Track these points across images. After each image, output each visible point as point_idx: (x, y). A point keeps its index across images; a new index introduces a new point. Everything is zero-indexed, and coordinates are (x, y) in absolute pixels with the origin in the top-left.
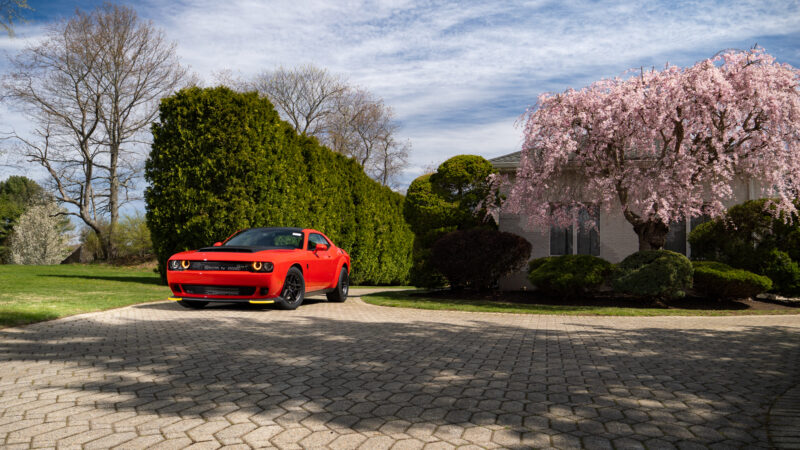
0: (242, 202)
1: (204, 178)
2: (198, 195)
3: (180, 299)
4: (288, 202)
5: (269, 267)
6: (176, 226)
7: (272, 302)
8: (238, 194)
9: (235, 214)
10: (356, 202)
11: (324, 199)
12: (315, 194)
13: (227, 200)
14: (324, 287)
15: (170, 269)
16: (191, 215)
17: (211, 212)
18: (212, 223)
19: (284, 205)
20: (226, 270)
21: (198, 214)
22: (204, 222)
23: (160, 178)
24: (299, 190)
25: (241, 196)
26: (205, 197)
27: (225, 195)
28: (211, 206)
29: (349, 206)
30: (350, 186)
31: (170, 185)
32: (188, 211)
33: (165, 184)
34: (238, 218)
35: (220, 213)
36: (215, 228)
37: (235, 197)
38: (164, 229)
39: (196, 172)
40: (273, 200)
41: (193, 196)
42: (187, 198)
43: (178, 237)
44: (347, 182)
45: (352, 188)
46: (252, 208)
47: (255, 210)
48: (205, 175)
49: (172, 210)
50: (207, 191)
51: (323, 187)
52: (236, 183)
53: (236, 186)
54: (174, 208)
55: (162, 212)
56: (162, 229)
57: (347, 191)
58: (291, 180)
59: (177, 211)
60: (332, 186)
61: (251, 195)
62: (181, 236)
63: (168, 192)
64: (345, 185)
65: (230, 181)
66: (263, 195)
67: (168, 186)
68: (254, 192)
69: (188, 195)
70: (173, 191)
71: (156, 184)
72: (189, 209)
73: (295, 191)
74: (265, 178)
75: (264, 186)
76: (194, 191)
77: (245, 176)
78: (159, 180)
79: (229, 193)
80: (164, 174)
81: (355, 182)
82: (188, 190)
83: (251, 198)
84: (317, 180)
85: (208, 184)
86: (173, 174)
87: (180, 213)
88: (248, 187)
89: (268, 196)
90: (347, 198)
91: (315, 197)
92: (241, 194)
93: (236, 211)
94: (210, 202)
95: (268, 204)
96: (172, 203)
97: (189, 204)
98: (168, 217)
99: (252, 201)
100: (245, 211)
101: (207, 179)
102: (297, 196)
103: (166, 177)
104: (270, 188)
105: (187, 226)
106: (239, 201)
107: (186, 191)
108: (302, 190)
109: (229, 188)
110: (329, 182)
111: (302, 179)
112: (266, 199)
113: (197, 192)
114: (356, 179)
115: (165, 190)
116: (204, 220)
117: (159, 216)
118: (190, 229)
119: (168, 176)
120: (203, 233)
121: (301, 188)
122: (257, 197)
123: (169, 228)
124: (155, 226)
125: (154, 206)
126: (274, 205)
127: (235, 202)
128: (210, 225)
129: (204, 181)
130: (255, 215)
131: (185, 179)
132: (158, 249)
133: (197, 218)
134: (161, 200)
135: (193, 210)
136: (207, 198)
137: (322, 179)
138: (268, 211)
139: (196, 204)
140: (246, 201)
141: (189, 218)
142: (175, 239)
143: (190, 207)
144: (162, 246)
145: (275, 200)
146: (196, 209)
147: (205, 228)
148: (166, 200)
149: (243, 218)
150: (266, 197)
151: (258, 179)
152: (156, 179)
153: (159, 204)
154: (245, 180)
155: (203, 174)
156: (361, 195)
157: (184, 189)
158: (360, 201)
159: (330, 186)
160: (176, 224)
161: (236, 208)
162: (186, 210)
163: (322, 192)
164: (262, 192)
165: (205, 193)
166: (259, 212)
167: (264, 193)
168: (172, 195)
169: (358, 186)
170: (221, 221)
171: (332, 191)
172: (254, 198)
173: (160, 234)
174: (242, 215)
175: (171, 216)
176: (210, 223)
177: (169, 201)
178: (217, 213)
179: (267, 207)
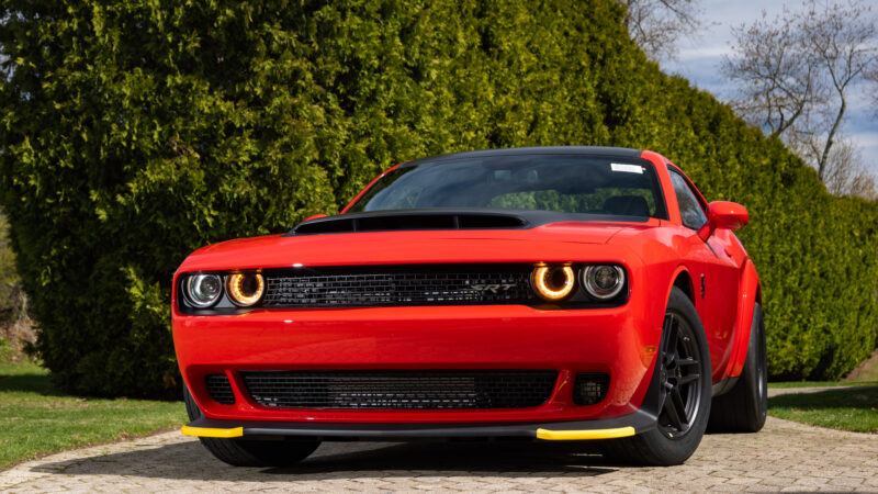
0: (304, 112)
1: (176, 31)
2: (161, 89)
3: (237, 432)
4: (436, 113)
5: (606, 281)
6: (94, 197)
7: (630, 431)
8: (292, 81)
9: (286, 148)
11: (527, 105)
13: (257, 104)
15: (185, 311)
16: (140, 159)
17: (207, 141)
18: (212, 183)
19: (427, 121)
20: (420, 302)
21: (165, 152)
22: (184, 178)
23: (33, 40)
25: (300, 91)
26: (183, 97)
27: (247, 89)
28: (204, 125)
29: (592, 131)
30: (592, 67)
31: (66, 61)
32: (129, 145)
33: (50, 61)
34: (295, 161)
35: (234, 149)
36: (220, 197)
37: (281, 94)
38: (54, 210)
39: (150, 14)
40: (396, 102)
41: (145, 96)
42: (126, 103)
43: (103, 233)
44: (585, 54)
45: (597, 76)
46: (336, 127)
47: (343, 134)
48: (180, 26)
49: (78, 144)
50: (189, 76)
51: (524, 70)
52: (283, 47)
53: (282, 56)
54: (84, 136)
55: (47, 154)
56: (48, 210)
57: (585, 86)
58: (440, 41)
59: (93, 147)
60: (544, 67)
61: (332, 84)
62: (109, 231)
63: (61, 86)
64: (579, 64)
65: (262, 41)
66: (368, 86)
67: (62, 65)
68: (340, 77)
69: (128, 93)
70: (78, 83)
71: (20, 61)
72: (134, 138)
73: (451, 78)
74: (371, 29)
75: (368, 56)
76: (146, 78)
77: (309, 22)
78: (30, 48)
79: (262, 80)
80: (45, 27)
81: (605, 56)
82: (127, 74)
83: (330, 96)
84: (506, 47)
85: (193, 53)
86: (75, 27)
87: (103, 154)
88: (320, 60)
89: (382, 87)
90: (585, 106)
91: (504, 99)
92: (299, 82)
93: (286, 139)
94: (202, 112)
95: (383, 114)
96: (76, 123)
97: (131, 122)
98: (66, 167)
99: (335, 106)
100: (315, 139)
101: (189, 36)
102: (457, 93)
103: (52, 38)
104: (386, 62)
105: (131, 194)
106: (294, 107)
107: (121, 80)
108: (469, 75)
109: (261, 65)
110: (536, 52)
111: (465, 39)
112: (377, 101)
113: (155, 80)
114: (609, 46)
115: (50, 80)
116: (187, 172)
117: (36, 167)
118: (140, 207)
119: (60, 34)
120: (182, 216)
121: (465, 67)
122: (348, 92)
123: (71, 203)
124: (24, 199)
125: (18, 135)
126: (399, 120)
127: (280, 108)
128: (205, 189)
129: (179, 42)
130: (345, 152)
131: (116, 41)
132: (35, 274)
133: (163, 167)
134: (39, 114)
135: (146, 142)
136: (190, 99)
137: (520, 44)
138: (385, 138)
139: (156, 121)
140: (316, 106)
141: (135, 169)
142: (91, 239)
143: (136, 131)
144: (51, 266)
145: (402, 102)
146: (156, 136)
147: (189, 199)
148: (58, 114)
149: (311, 164)
150: (374, 92)
151: (351, 32)
152: (19, 47)
153: (32, 127)
154: (308, 36)
155: (175, 20)
156: (625, 95)
157: (114, 75)
158: (624, 116)
159: (540, 67)
160: (92, 192)
161: (286, 128)
162: (124, 144)
163: (521, 82)
164: (363, 74)
165: (182, 85)
166: (357, 142)
167: (370, 80)
168: (75, 97)
169: (616, 69)
170: (239, 176)
171: (548, 81)
172: (340, 96)
173: (41, 225)
174: (306, 153)
175: (74, 164)
176: (204, 183)
177: (67, 116)
178: (224, 149)
179: (381, 124)
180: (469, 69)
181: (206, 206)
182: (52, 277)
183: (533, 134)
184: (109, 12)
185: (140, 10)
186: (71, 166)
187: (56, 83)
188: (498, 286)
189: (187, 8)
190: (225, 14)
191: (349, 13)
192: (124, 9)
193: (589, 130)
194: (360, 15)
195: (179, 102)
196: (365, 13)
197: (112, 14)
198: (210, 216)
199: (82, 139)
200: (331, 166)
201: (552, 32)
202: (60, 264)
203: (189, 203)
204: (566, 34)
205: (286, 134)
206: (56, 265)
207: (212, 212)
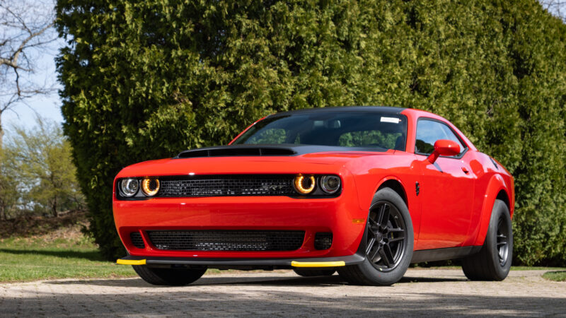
0: (263, 73)
1: (179, 21)
2: (168, 59)
3: (143, 262)
4: (364, 72)
5: (332, 183)
6: (125, 130)
7: (342, 264)
8: (254, 54)
9: (249, 98)
10: (520, 73)
11: (444, 63)
12: (423, 52)
13: (231, 68)
14: (454, 243)
15: (119, 198)
16: (154, 105)
17: (196, 95)
18: (201, 121)
19: (356, 78)
21: (170, 101)
22: (182, 118)
23: (87, 26)
24: (387, 42)
25: (260, 59)
26: (183, 65)
27: (224, 58)
28: (196, 83)
29: (504, 79)
30: (504, 32)
31: (107, 41)
32: (147, 96)
33: (98, 40)
34: (255, 107)
35: (216, 99)
36: (205, 130)
37: (247, 62)
38: (100, 139)
39: (161, 9)
40: (330, 65)
41: (158, 63)
42: (145, 68)
43: (131, 153)
44: (498, 23)
45: (509, 39)
46: (285, 83)
47: (291, 88)
48: (181, 17)
49: (115, 95)
50: (187, 51)
51: (443, 37)
52: (249, 30)
53: (249, 36)
54: (119, 90)
55: (95, 102)
56: (95, 138)
57: (498, 46)
58: (369, 21)
59: (125, 97)
60: (462, 34)
61: (283, 54)
62: (134, 153)
63: (104, 57)
64: (493, 30)
65: (234, 26)
66: (309, 55)
67: (105, 43)
68: (289, 49)
69: (147, 61)
70: (115, 55)
71: (79, 40)
72: (150, 91)
73: (379, 46)
74: (311, 16)
75: (308, 35)
76: (159, 51)
77: (267, 13)
78: (86, 31)
79: (234, 53)
80: (95, 17)
81: (515, 24)
82: (146, 49)
83: (282, 62)
84: (427, 21)
85: (189, 35)
86: (114, 18)
87: (131, 101)
88: (274, 38)
89: (319, 56)
90: (498, 61)
91: (424, 60)
92: (259, 53)
93: (250, 92)
94: (194, 74)
95: (320, 74)
96: (113, 81)
97: (149, 80)
98: (107, 110)
99: (285, 69)
100: (270, 92)
101: (187, 23)
102: (384, 57)
103: (99, 25)
104: (322, 39)
105: (148, 128)
106: (255, 70)
107: (143, 53)
108: (394, 44)
109: (234, 42)
110: (456, 24)
111: (393, 17)
112: (315, 65)
113: (165, 53)
114: (519, 16)
115: (98, 53)
116: (184, 114)
117: (89, 110)
118: (153, 137)
119: (104, 22)
120: (181, 143)
121: (392, 38)
122: (295, 59)
123: (111, 134)
124: (80, 131)
125: (77, 89)
126: (332, 77)
127: (246, 71)
128: (195, 125)
129: (180, 27)
130: (292, 100)
131: (140, 26)
132: (88, 181)
133: (169, 111)
134: (91, 76)
135: (158, 94)
136: (187, 65)
137: (440, 18)
138: (321, 90)
139: (164, 80)
140: (272, 69)
141: (151, 112)
142: (123, 158)
143: (151, 86)
144: (97, 175)
145: (334, 66)
146: (165, 90)
147: (185, 132)
148: (102, 76)
149: (267, 108)
150: (314, 59)
151: (296, 19)
152: (79, 31)
153: (86, 83)
154: (266, 23)
155: (177, 13)
156: (531, 52)
157: (138, 49)
158: (530, 68)
159: (459, 34)
160: (123, 127)
161: (250, 84)
162: (144, 95)
163: (440, 47)
164: (305, 47)
165: (182, 56)
166: (301, 93)
167: (311, 51)
168: (113, 64)
169: (525, 33)
170: (219, 116)
171: (464, 44)
172: (289, 62)
173: (92, 149)
174: (263, 101)
175: (112, 108)
176: (195, 121)
177: (108, 77)
178: (209, 98)
179: (318, 81)
180: (394, 39)
181: (196, 136)
182: (98, 183)
183: (449, 83)
184: (136, 8)
185: (155, 7)
186: (110, 110)
187: (101, 55)
188: (276, 186)
189: (185, 5)
190: (210, 9)
191: (296, 6)
192: (145, 6)
193: (501, 79)
194: (304, 7)
195: (180, 67)
196: (307, 6)
197: (137, 10)
198: (199, 143)
199: (117, 92)
200: (282, 109)
201: (470, 8)
202: (103, 174)
203: (185, 134)
204: (484, 9)
205: (249, 88)
206: (101, 175)
207: (200, 141)
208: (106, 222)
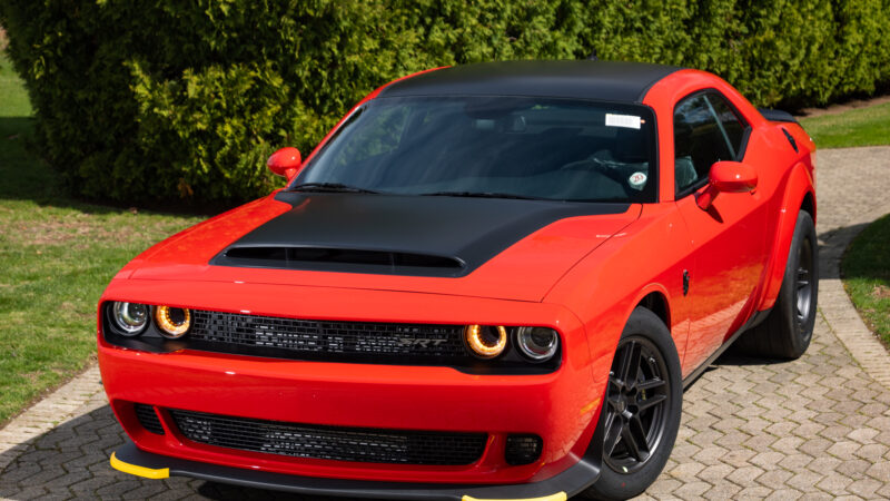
3: (164, 473)
7: (560, 498)
15: (111, 339)
43: (103, 17)
62: (110, 17)
132: (28, 65)
142: (90, 25)
144: (44, 55)
182: (47, 68)
188: (427, 341)
202: (55, 52)
206: (51, 55)
208: (64, 135)
